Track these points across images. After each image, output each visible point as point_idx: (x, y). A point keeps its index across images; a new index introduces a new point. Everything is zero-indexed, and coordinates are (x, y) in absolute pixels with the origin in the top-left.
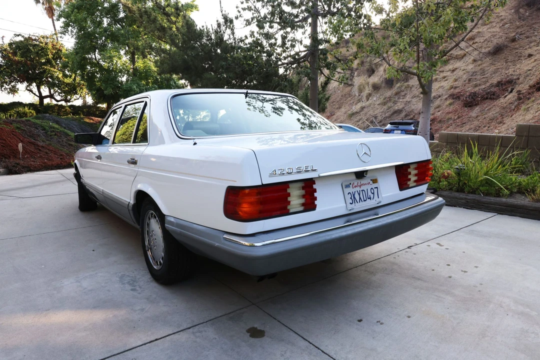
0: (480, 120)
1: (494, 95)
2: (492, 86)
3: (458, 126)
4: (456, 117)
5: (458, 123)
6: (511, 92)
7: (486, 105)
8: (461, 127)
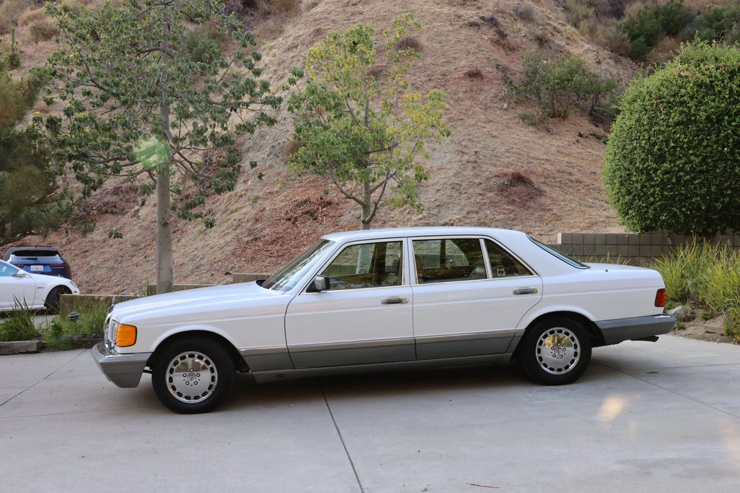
0: (115, 246)
1: (115, 207)
2: (107, 193)
3: (76, 255)
4: (64, 241)
5: (74, 250)
6: (143, 204)
7: (108, 223)
8: (82, 257)
